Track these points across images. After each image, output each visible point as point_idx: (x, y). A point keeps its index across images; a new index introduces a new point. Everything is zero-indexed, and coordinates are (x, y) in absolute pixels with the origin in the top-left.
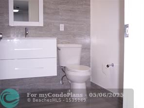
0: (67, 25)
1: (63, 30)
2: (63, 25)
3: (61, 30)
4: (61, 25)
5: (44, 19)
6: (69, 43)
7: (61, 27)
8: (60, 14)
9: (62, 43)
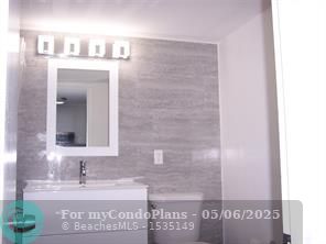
0: (170, 151)
1: (161, 162)
2: (161, 152)
3: (156, 162)
4: (155, 152)
5: (119, 140)
6: (174, 190)
7: (155, 157)
8: (155, 127)
9: (159, 191)
